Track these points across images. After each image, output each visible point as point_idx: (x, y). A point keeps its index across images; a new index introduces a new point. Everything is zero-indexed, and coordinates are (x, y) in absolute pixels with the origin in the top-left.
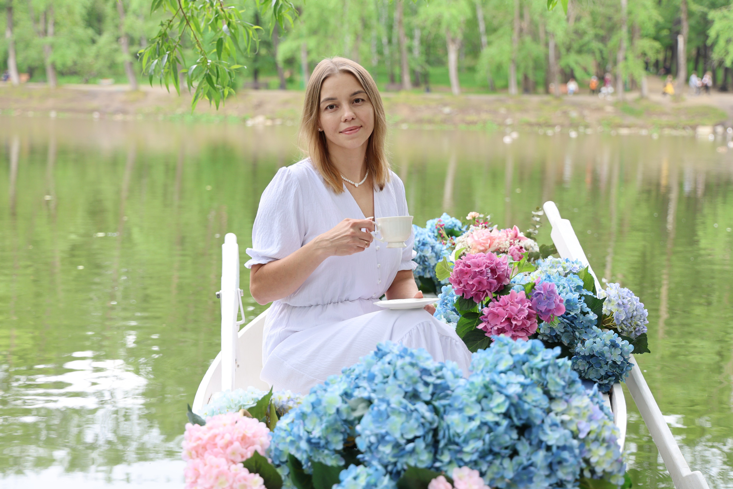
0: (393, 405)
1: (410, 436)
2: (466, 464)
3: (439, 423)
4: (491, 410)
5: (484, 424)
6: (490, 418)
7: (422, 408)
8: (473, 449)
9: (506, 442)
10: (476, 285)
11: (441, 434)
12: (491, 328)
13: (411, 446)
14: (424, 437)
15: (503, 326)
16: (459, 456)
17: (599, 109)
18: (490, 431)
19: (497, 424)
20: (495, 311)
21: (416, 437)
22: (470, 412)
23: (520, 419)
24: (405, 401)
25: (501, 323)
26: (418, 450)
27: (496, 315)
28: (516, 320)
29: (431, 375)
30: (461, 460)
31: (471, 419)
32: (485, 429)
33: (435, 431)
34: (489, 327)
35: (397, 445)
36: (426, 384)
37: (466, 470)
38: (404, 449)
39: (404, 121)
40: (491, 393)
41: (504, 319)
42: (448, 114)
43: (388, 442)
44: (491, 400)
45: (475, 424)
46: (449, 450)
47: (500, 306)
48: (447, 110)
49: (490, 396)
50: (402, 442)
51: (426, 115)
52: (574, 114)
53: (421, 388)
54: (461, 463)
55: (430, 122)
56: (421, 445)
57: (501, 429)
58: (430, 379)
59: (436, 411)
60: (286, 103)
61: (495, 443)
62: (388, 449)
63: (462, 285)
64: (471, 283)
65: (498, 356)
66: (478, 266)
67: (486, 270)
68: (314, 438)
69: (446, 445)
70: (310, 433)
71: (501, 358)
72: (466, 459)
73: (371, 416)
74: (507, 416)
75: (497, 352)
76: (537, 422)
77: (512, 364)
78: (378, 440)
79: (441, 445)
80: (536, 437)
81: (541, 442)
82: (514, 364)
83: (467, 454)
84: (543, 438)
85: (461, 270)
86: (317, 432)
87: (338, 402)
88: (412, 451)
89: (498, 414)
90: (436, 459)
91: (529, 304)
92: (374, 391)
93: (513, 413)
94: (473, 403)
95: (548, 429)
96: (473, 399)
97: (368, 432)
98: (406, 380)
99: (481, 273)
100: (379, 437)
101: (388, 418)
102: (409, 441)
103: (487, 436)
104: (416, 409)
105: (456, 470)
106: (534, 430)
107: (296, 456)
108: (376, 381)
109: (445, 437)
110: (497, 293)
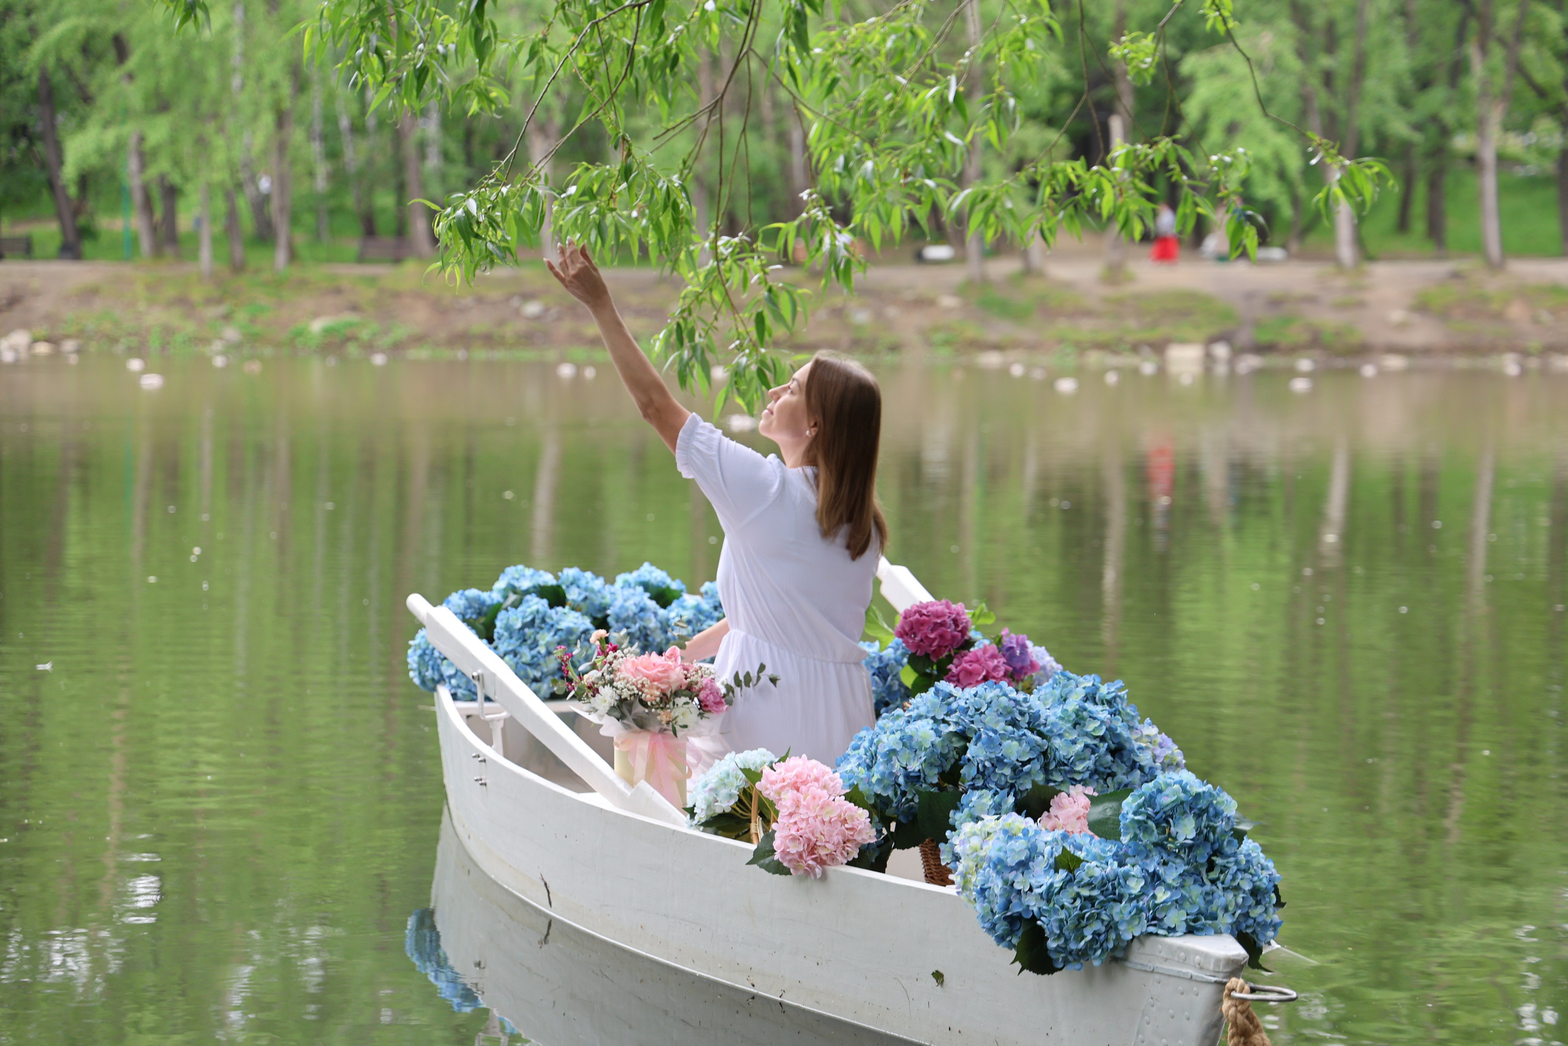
0: (1001, 733)
1: (1025, 759)
2: (1079, 782)
3: (1048, 747)
5: (1086, 746)
6: (1089, 741)
7: (1029, 734)
8: (1083, 769)
10: (937, 638)
11: (1051, 756)
13: (1027, 768)
14: (1037, 758)
16: (1070, 775)
17: (922, 303)
18: (1094, 752)
19: (1096, 746)
21: (1030, 760)
22: (1070, 737)
23: (1113, 742)
24: (1009, 728)
26: (1033, 771)
30: (1073, 779)
31: (1074, 742)
32: (1087, 752)
33: (1045, 754)
35: (1014, 769)
36: (1022, 713)
37: (1077, 786)
38: (1021, 772)
39: (418, 340)
42: (537, 318)
44: (1085, 724)
45: (1079, 747)
46: (1060, 771)
47: (971, 661)
48: (532, 308)
49: (1083, 722)
50: (1018, 764)
51: (479, 322)
52: (861, 317)
53: (1018, 717)
54: (1073, 782)
55: (489, 340)
56: (1035, 767)
57: (1101, 752)
58: (1023, 710)
59: (1041, 736)
60: (89, 294)
61: (1097, 764)
62: (1007, 771)
63: (918, 638)
64: (932, 636)
65: (1066, 690)
66: (938, 617)
67: (949, 621)
68: (913, 771)
69: (1056, 766)
70: (905, 768)
71: (1071, 691)
72: (1078, 777)
73: (979, 744)
74: (1102, 739)
75: (1065, 686)
76: (1127, 746)
77: (1083, 695)
78: (993, 765)
79: (1052, 766)
80: (1129, 759)
81: (1134, 762)
82: (1086, 696)
83: (1079, 772)
84: (1136, 759)
85: (917, 621)
86: (915, 766)
87: (932, 737)
88: (1028, 773)
89: (1096, 737)
90: (1048, 781)
91: (1003, 660)
92: (972, 722)
93: (1108, 737)
94: (1069, 728)
95: (1138, 752)
96: (1069, 725)
97: (982, 758)
98: (1001, 710)
99: (943, 624)
100: (995, 762)
101: (1000, 745)
102: (1024, 764)
103: (1093, 756)
104: (1024, 734)
105: (1071, 787)
106: (1125, 753)
107: (885, 794)
108: (970, 713)
109: (1054, 759)
110: (958, 649)
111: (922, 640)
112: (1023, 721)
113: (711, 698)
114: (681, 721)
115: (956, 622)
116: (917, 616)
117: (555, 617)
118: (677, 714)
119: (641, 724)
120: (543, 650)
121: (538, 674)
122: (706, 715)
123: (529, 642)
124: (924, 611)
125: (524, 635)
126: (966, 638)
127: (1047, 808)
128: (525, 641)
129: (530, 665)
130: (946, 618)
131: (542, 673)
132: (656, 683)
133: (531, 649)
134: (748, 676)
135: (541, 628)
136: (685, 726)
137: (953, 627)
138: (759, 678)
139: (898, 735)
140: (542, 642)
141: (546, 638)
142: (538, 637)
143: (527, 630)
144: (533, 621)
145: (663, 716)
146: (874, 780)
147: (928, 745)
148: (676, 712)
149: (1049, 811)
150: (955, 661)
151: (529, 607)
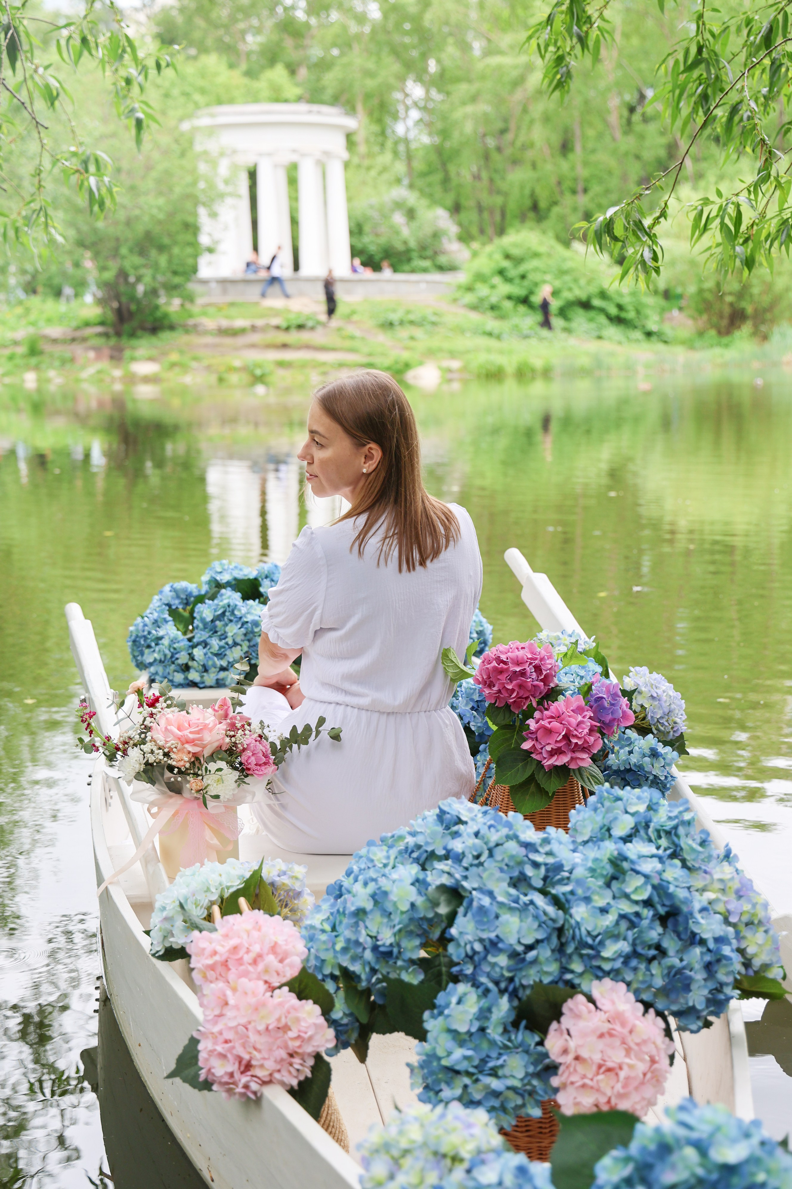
0: (500, 899)
1: (529, 941)
2: (607, 974)
3: (566, 920)
4: (627, 896)
5: (623, 916)
6: (627, 908)
7: (539, 900)
8: (616, 952)
9: (652, 939)
10: (517, 689)
11: (569, 933)
12: (542, 749)
13: (532, 954)
14: (548, 939)
15: (559, 745)
16: (595, 963)
18: (633, 925)
19: (637, 914)
20: (548, 725)
21: (538, 942)
22: (600, 902)
23: (663, 905)
24: (513, 891)
25: (556, 742)
26: (542, 958)
27: (549, 732)
28: (576, 737)
29: (537, 851)
30: (599, 968)
31: (604, 911)
32: (624, 925)
33: (560, 931)
34: (538, 746)
35: (514, 955)
36: (536, 865)
37: (607, 982)
38: (524, 960)
40: (624, 872)
41: (561, 737)
43: (501, 950)
44: (624, 881)
45: (610, 919)
46: (581, 956)
47: (552, 717)
49: (621, 877)
50: (520, 949)
53: (529, 871)
54: (599, 974)
56: (545, 953)
57: (645, 923)
58: (539, 859)
59: (557, 902)
61: (638, 942)
62: (502, 960)
63: (495, 689)
64: (510, 687)
65: (610, 816)
66: (518, 663)
67: (530, 669)
68: (384, 945)
69: (576, 949)
70: (375, 938)
71: (616, 819)
72: (607, 967)
73: (469, 915)
74: (648, 903)
75: (608, 811)
76: (685, 909)
77: (633, 825)
78: (485, 947)
79: (570, 950)
80: (686, 928)
81: (694, 934)
82: (636, 825)
83: (607, 959)
84: (696, 930)
85: (495, 668)
86: (387, 938)
87: (412, 895)
88: (535, 961)
89: (636, 902)
90: (565, 970)
91: (590, 714)
92: (466, 878)
93: (656, 899)
94: (600, 887)
95: (698, 916)
96: (601, 882)
97: (470, 937)
98: (506, 860)
99: (523, 673)
100: (487, 943)
101: (497, 917)
102: (530, 948)
103: (630, 934)
104: (532, 902)
105: (596, 983)
106: (680, 919)
107: (352, 968)
108: (465, 863)
109: (573, 938)
110: (542, 699)
111: (499, 691)
112: (536, 876)
113: (253, 760)
114: (213, 791)
115: (538, 669)
116: (494, 664)
117: (244, 610)
118: (209, 782)
119: (176, 789)
120: (230, 642)
121: (224, 663)
122: (246, 780)
123: (219, 633)
124: (503, 657)
125: (216, 627)
126: (552, 685)
127: (557, 1015)
128: (216, 632)
129: (216, 655)
130: (526, 666)
131: (229, 662)
132: (186, 746)
133: (221, 640)
134: (308, 728)
135: (231, 621)
136: (217, 797)
137: (534, 675)
138: (318, 733)
139: (372, 887)
140: (230, 634)
141: (233, 630)
142: (228, 629)
143: (218, 623)
144: (224, 613)
145: (192, 784)
146: (338, 947)
147: (405, 907)
148: (209, 780)
149: (559, 1022)
150: (537, 714)
151: (222, 601)
